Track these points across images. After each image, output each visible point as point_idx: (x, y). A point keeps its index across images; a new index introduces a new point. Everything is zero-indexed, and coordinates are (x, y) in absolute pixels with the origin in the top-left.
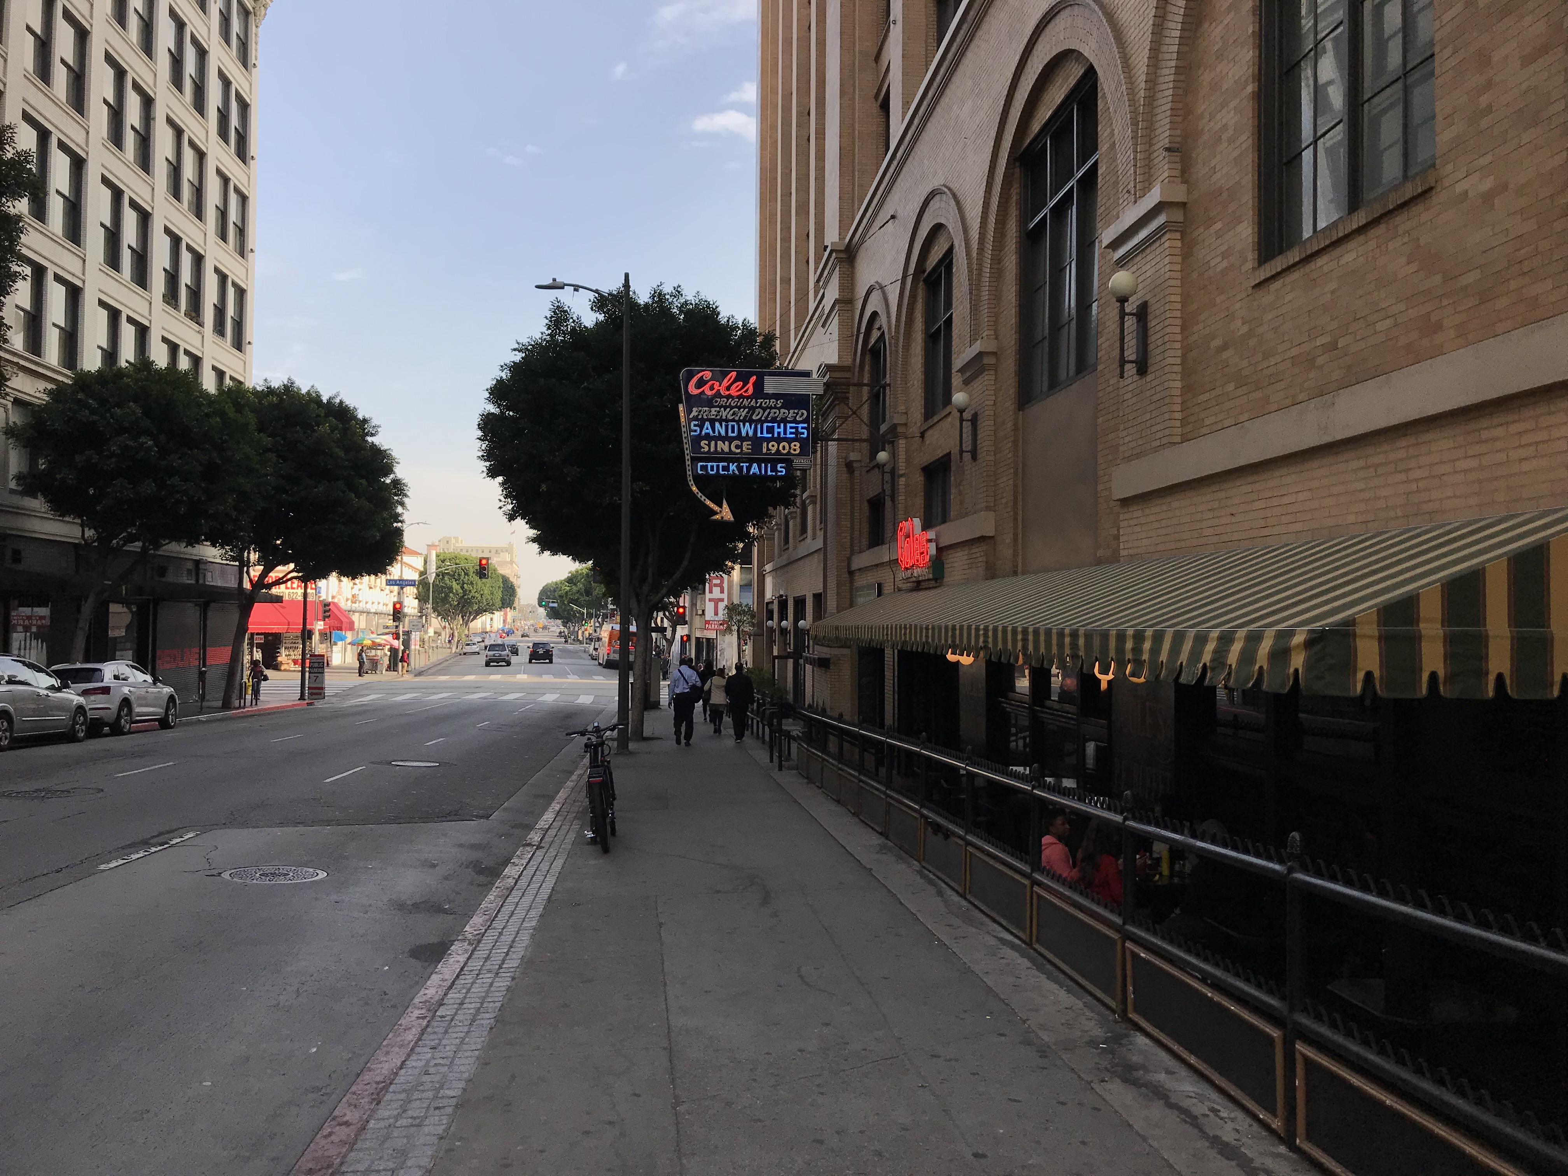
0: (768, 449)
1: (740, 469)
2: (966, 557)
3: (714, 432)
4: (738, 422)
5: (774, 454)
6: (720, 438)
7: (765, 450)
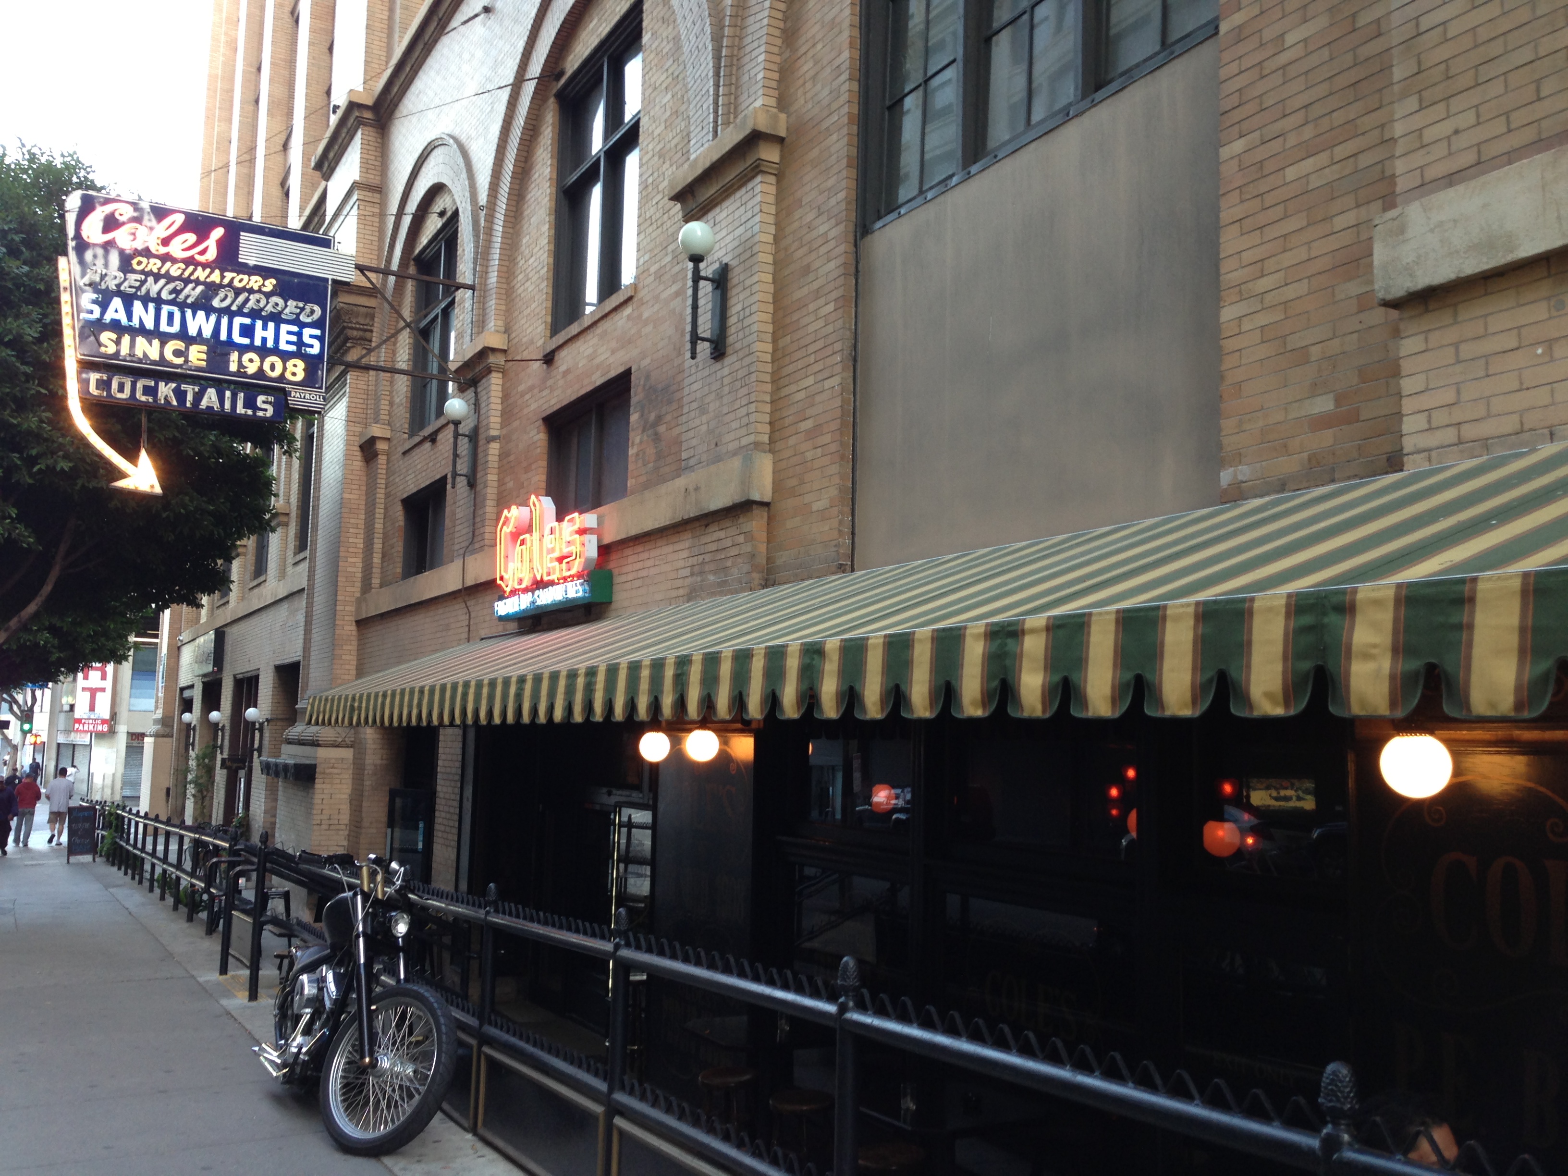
0: (240, 365)
1: (180, 395)
2: (685, 554)
3: (130, 317)
4: (182, 306)
5: (252, 377)
6: (142, 331)
7: (233, 367)
